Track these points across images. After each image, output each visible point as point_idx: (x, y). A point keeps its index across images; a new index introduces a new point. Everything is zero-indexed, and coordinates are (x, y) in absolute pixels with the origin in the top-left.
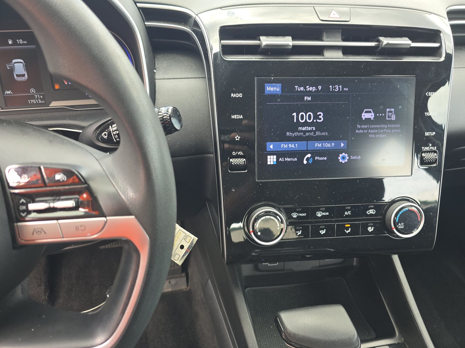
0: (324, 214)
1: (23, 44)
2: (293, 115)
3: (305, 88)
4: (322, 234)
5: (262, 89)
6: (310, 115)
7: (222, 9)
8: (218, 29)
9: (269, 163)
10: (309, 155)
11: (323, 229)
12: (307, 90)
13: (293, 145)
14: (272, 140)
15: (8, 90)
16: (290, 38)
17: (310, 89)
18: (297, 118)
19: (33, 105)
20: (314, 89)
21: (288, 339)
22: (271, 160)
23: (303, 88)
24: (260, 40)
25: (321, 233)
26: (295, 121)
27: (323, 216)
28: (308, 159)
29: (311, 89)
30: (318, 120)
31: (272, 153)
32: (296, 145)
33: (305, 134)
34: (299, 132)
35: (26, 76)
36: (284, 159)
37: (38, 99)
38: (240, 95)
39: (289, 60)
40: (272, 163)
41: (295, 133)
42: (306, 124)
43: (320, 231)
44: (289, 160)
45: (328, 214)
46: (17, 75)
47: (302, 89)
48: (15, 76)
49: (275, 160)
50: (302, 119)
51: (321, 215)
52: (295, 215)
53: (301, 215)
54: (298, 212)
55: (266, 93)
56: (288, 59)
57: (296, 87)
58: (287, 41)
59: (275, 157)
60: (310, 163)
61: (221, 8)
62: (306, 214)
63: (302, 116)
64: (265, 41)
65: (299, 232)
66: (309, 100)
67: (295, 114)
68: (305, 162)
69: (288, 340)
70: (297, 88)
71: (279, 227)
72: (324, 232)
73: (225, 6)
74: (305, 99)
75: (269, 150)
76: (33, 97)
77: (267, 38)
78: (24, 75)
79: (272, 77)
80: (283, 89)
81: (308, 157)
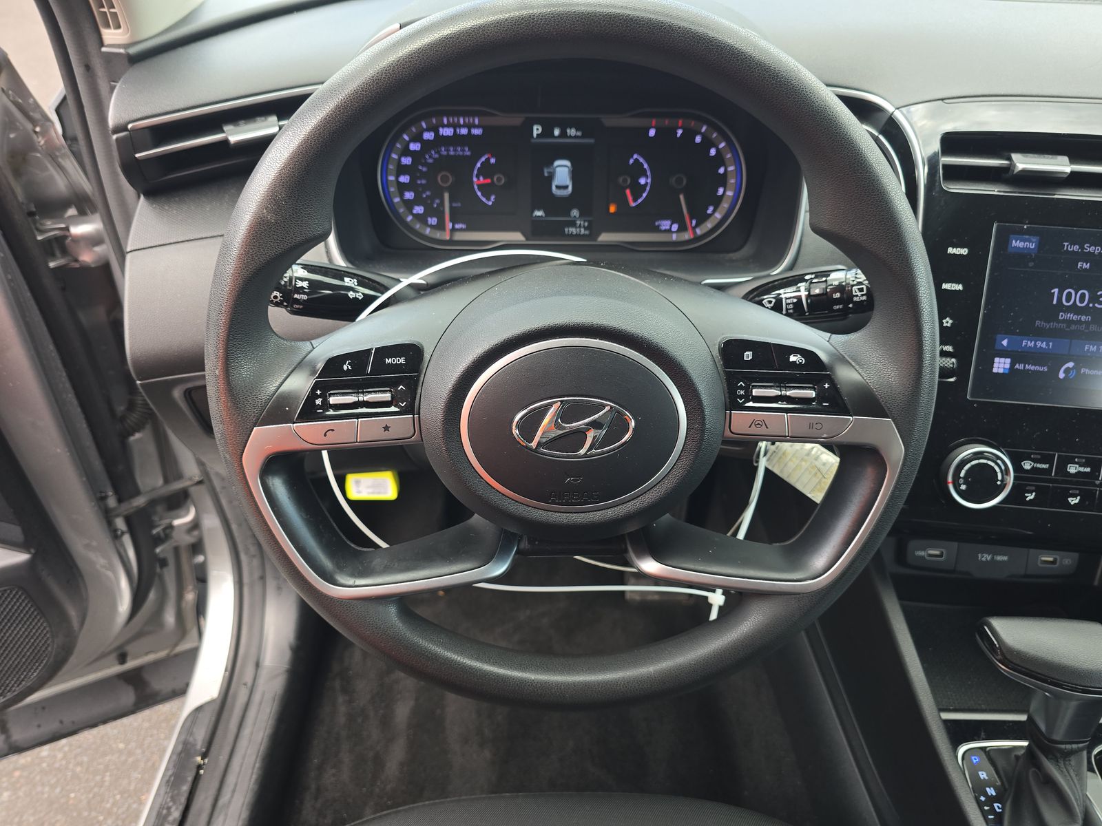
0: (1082, 469)
1: (576, 137)
2: (1052, 291)
3: (1082, 247)
4: (1072, 503)
5: (1003, 242)
6: (1083, 296)
7: (945, 101)
8: (939, 137)
9: (995, 370)
10: (1071, 365)
11: (1075, 496)
12: (1085, 251)
13: (1044, 343)
14: (1008, 332)
15: (539, 210)
16: (1066, 159)
17: (1089, 249)
18: (1060, 299)
19: (571, 236)
20: (1098, 250)
21: (1006, 659)
22: (1001, 365)
23: (1078, 248)
24: (1010, 159)
25: (1070, 501)
26: (1055, 302)
27: (1079, 472)
28: (1067, 371)
29: (1092, 249)
30: (1096, 305)
31: (1003, 354)
32: (1051, 344)
33: (1068, 327)
34: (1059, 321)
35: (570, 188)
36: (1025, 367)
37: (580, 226)
38: (964, 251)
39: (1056, 196)
40: (1001, 371)
41: (1052, 324)
42: (1074, 309)
43: (1070, 499)
44: (1033, 368)
45: (1088, 470)
46: (558, 187)
47: (1076, 248)
48: (554, 188)
49: (1008, 366)
50: (1068, 300)
51: (1076, 471)
52: (1027, 465)
53: (1039, 466)
54: (1035, 461)
55: (1010, 250)
56: (1054, 195)
57: (1066, 244)
58: (1061, 165)
59: (1008, 360)
60: (1071, 377)
61: (942, 100)
62: (1048, 465)
63: (1069, 294)
64: (1023, 162)
65: (1030, 495)
66: (1086, 269)
67: (1056, 291)
68: (1062, 375)
69: (1006, 661)
70: (1068, 245)
71: (1001, 481)
72: (1077, 501)
73: (950, 96)
74: (1079, 265)
75: (1000, 348)
76: (573, 224)
77: (1024, 156)
78: (566, 187)
79: (1026, 224)
80: (1040, 246)
81: (1069, 368)
